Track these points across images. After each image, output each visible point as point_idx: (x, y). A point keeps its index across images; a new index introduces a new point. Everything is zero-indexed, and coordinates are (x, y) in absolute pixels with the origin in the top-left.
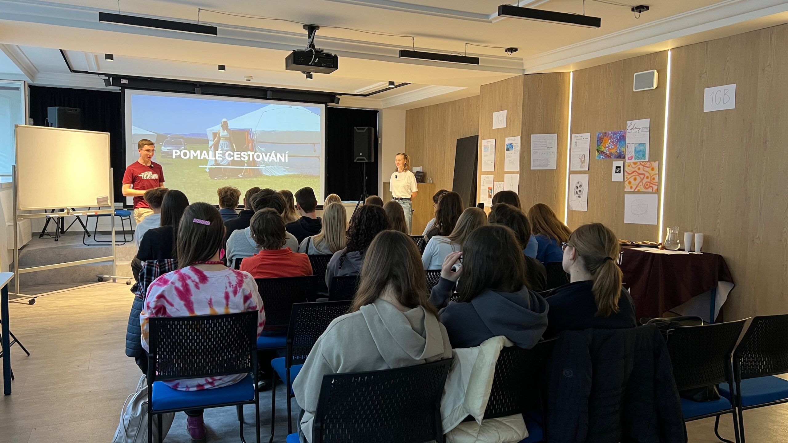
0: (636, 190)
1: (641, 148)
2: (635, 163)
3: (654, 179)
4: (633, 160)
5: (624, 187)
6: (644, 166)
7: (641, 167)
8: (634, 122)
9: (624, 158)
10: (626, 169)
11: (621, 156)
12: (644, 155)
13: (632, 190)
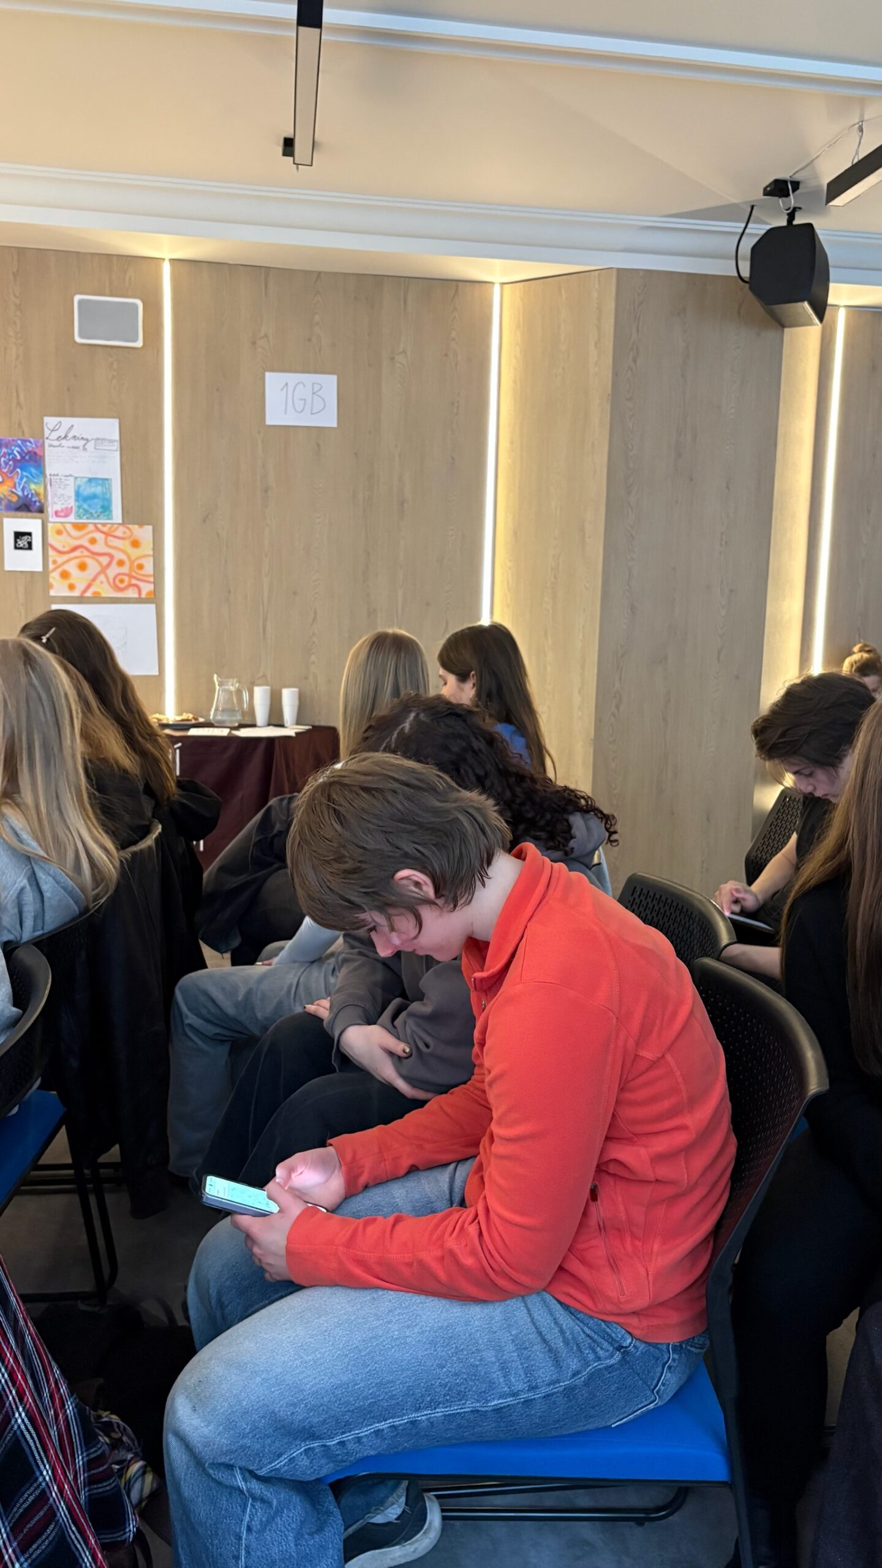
0: (88, 594)
1: (98, 490)
2: (78, 527)
3: (141, 567)
4: (72, 518)
5: (49, 586)
6: (107, 534)
7: (99, 536)
8: (67, 422)
9: (41, 510)
10: (52, 539)
11: (27, 506)
12: (106, 509)
13: (76, 593)
